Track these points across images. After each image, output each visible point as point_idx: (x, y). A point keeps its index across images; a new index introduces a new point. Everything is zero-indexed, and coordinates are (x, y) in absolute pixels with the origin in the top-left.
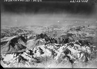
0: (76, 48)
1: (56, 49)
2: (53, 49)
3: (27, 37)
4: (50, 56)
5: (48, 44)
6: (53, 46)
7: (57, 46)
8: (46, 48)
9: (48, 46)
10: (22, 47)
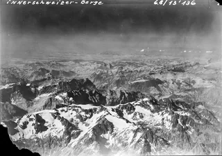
0: (138, 117)
1: (83, 120)
2: (75, 118)
3: (38, 87)
4: (59, 137)
5: (63, 106)
6: (77, 111)
7: (86, 111)
8: (56, 116)
9: (62, 111)
10: (14, 112)
